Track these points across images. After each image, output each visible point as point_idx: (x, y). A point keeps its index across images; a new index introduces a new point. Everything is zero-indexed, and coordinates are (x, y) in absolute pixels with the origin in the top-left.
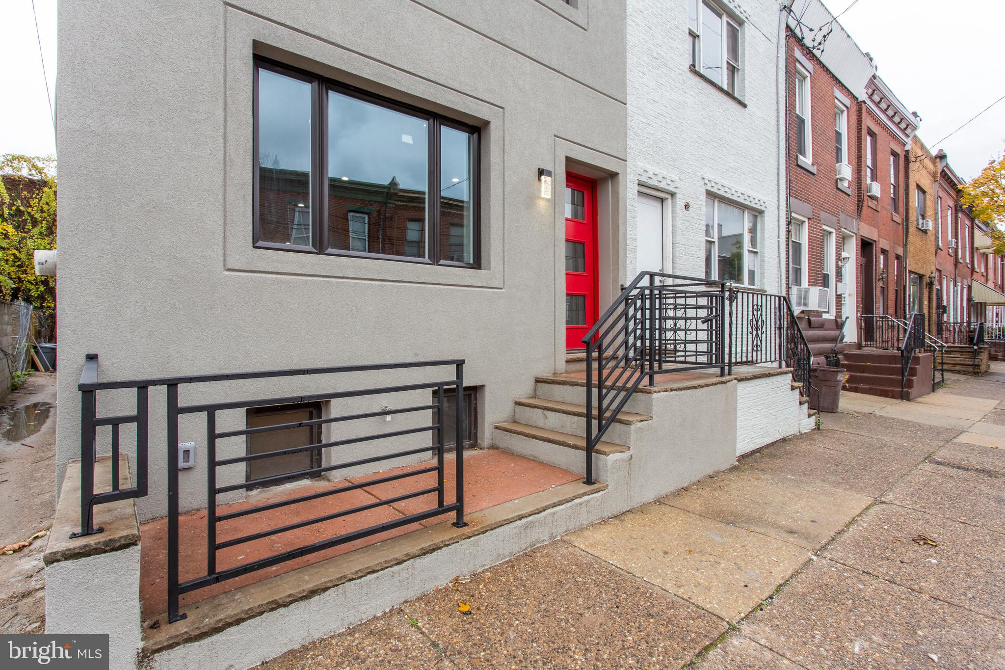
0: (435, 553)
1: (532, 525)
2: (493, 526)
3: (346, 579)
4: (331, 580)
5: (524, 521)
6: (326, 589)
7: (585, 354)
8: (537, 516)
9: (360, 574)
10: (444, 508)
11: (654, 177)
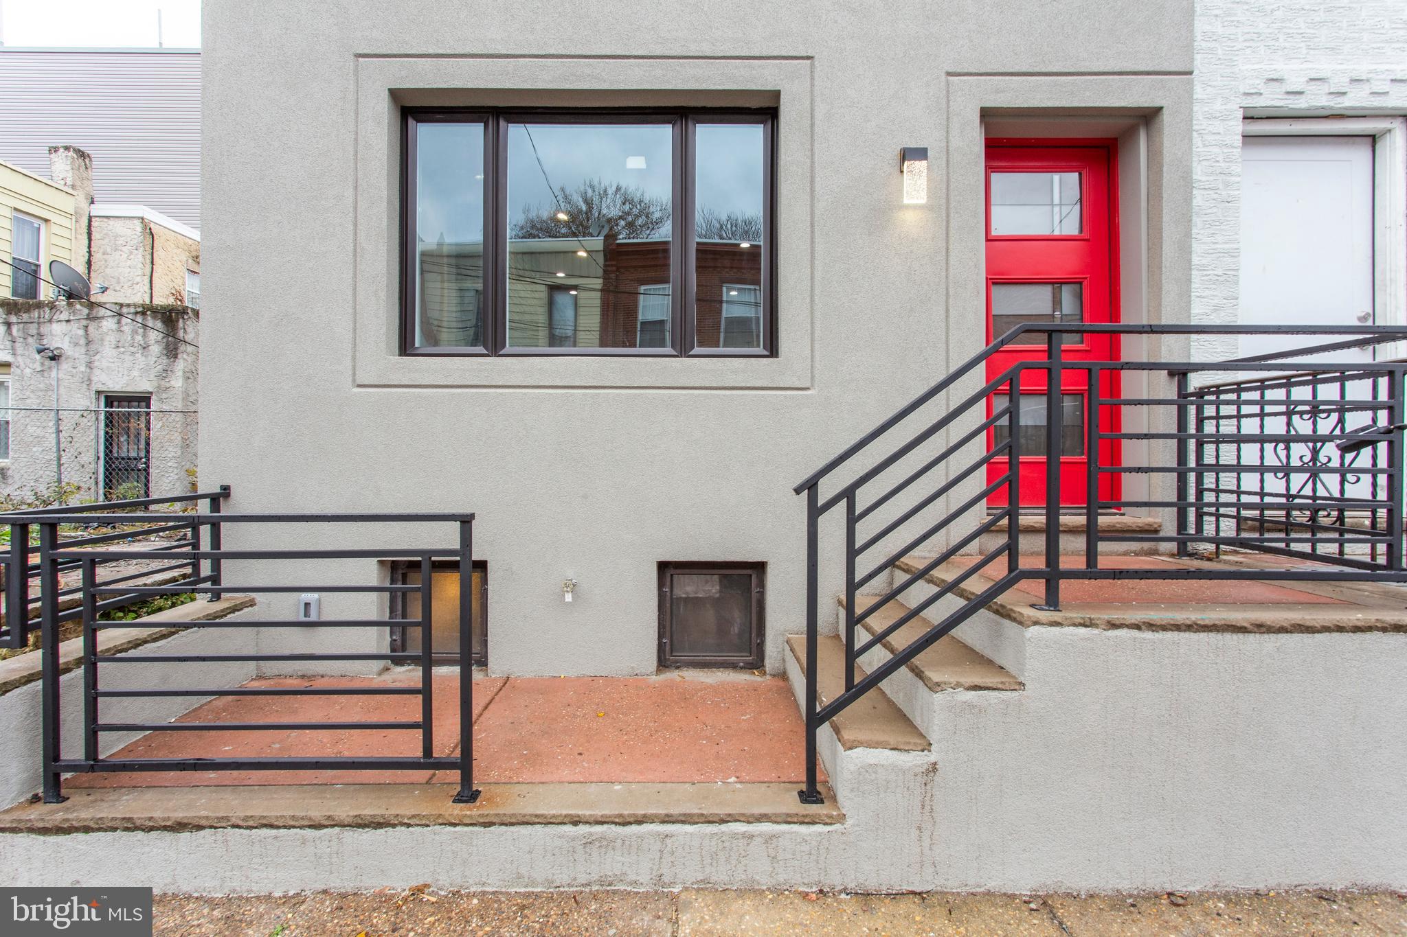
0: (382, 831)
1: (607, 844)
2: (508, 820)
3: (229, 823)
4: (207, 817)
5: (583, 829)
6: (200, 828)
8: (619, 829)
9: (251, 823)
10: (431, 760)
11: (1313, 87)
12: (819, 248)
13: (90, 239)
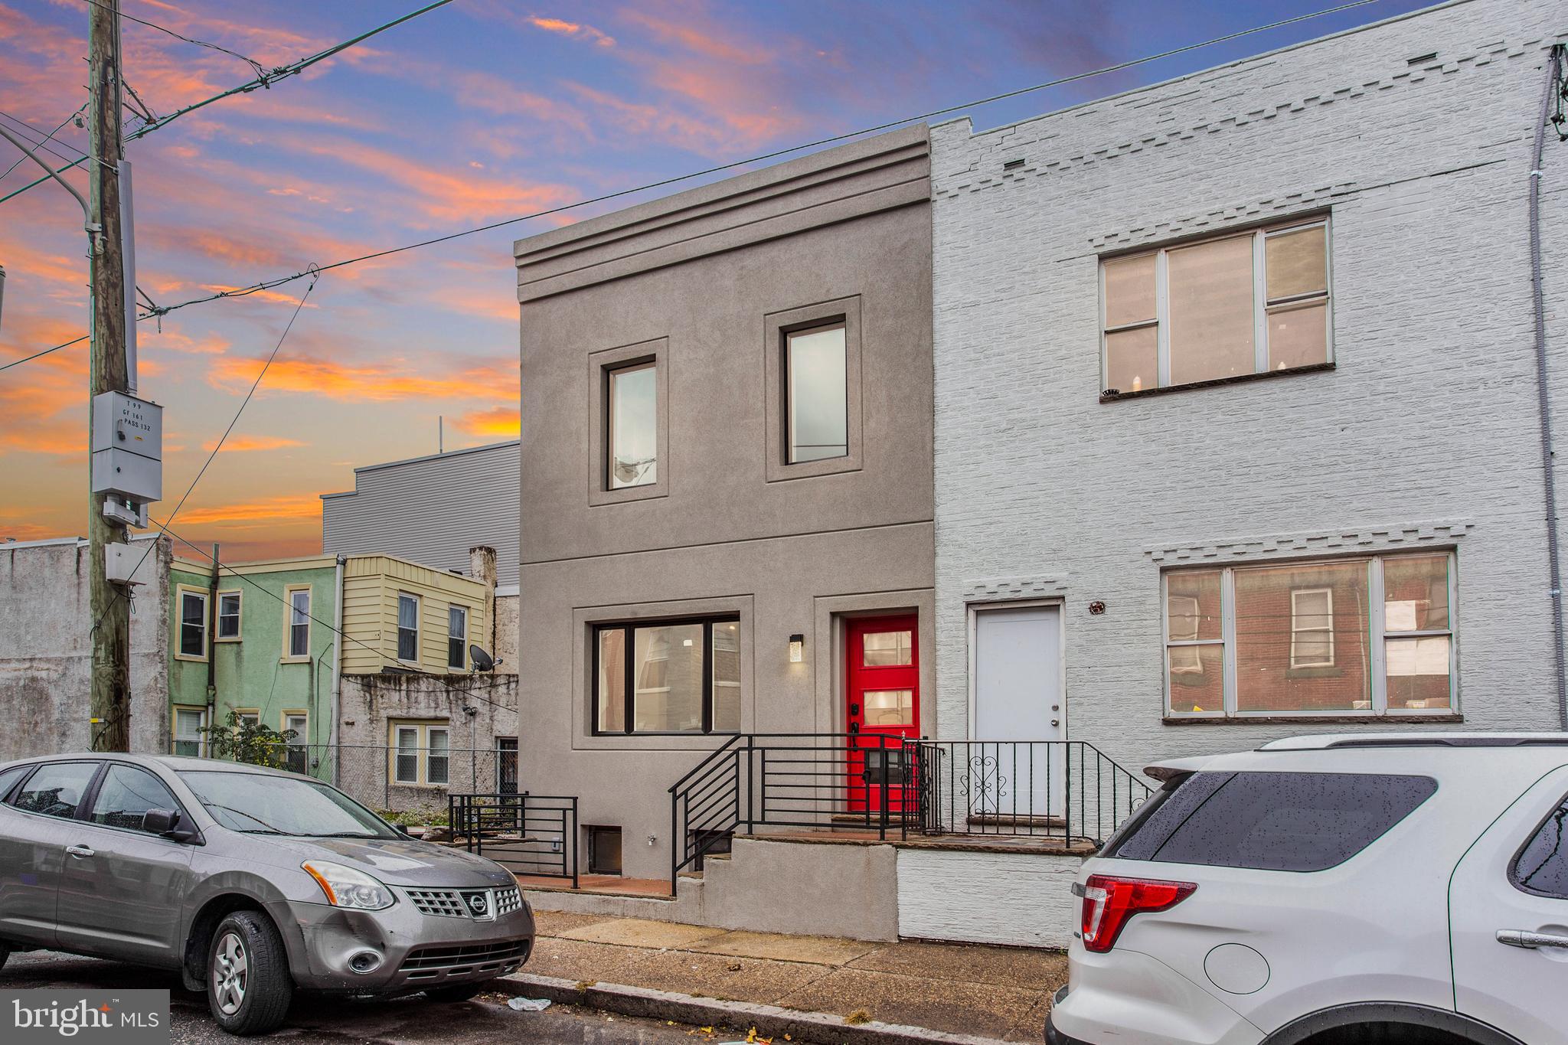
1: (609, 902)
5: (603, 896)
7: (879, 817)
11: (1002, 589)
12: (757, 684)
13: (495, 615)
